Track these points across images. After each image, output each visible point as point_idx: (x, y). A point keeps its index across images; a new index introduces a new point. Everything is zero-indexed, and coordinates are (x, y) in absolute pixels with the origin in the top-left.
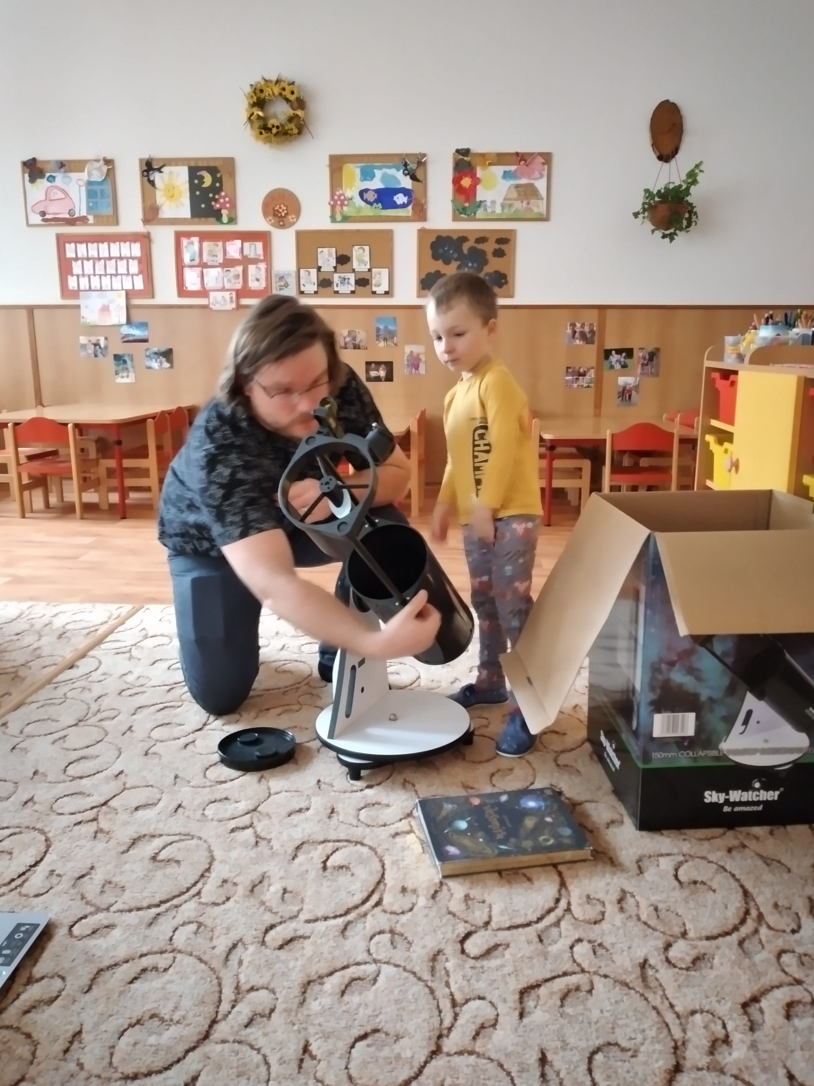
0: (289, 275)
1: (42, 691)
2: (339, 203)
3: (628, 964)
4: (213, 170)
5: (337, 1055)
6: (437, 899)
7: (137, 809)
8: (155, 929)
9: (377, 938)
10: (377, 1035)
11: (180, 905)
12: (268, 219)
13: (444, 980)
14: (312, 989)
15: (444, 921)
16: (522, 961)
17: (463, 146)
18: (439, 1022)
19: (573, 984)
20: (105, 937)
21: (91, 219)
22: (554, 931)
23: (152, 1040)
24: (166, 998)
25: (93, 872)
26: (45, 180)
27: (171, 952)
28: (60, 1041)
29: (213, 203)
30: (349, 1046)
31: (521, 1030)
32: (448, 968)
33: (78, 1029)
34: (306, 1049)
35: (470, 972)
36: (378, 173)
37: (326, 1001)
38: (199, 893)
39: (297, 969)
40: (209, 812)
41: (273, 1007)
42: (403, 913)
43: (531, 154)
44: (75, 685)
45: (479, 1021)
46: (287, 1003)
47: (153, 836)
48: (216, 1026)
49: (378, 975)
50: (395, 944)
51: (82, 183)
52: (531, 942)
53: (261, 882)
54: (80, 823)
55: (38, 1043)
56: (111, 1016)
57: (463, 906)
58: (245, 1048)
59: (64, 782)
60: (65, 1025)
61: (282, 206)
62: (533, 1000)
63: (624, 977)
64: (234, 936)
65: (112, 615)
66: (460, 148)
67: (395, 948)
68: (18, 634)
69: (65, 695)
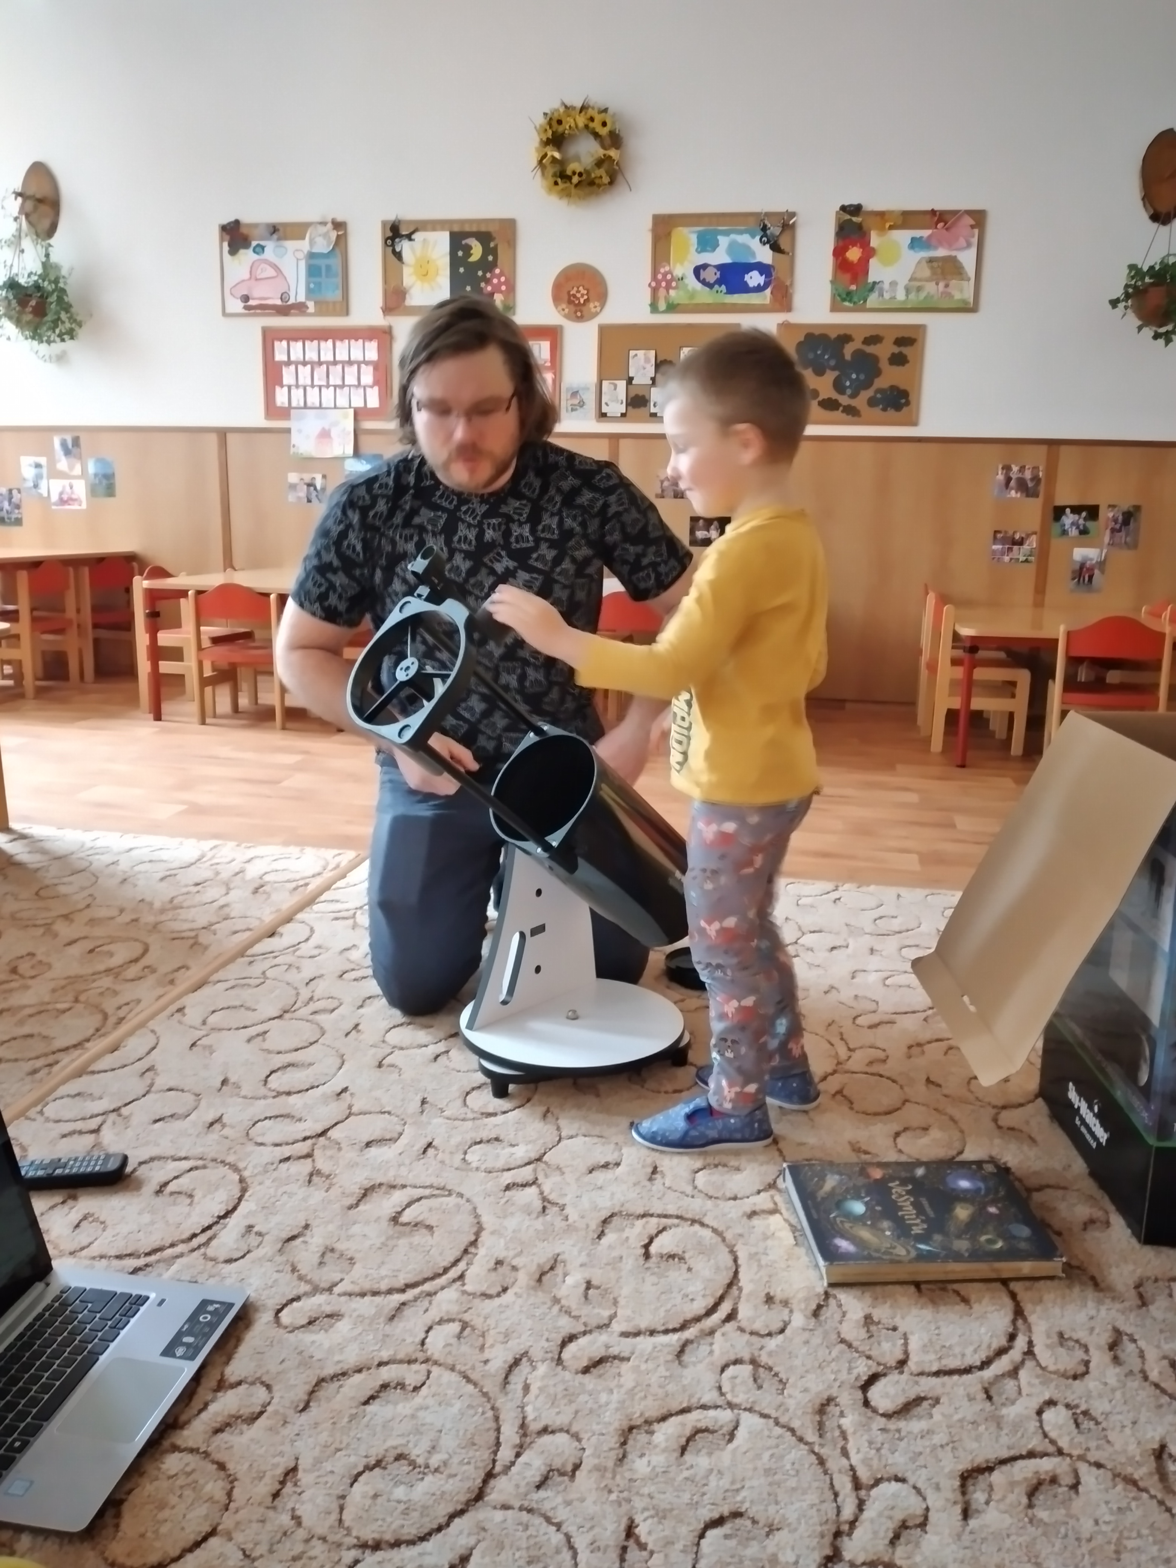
0: (587, 389)
1: (231, 967)
2: (664, 284)
3: (1133, 1448)
4: (485, 238)
5: (679, 1546)
6: (822, 1318)
7: (368, 1144)
8: (399, 1327)
9: (731, 1370)
10: (738, 1521)
11: (435, 1293)
12: (560, 308)
13: (840, 1445)
14: (635, 1439)
15: (834, 1353)
16: (962, 1427)
17: (851, 200)
18: (835, 1511)
19: (1047, 1472)
20: (326, 1331)
21: (311, 305)
22: (1010, 1385)
23: (400, 1492)
24: (418, 1431)
25: (308, 1232)
26: (250, 251)
27: (422, 1363)
28: (267, 1480)
29: (483, 285)
30: (697, 1534)
31: (966, 1538)
32: (844, 1428)
33: (292, 1465)
34: (630, 1531)
35: (880, 1438)
36: (724, 241)
37: (659, 1459)
38: (461, 1277)
39: (613, 1406)
40: (474, 1156)
41: (578, 1461)
42: (770, 1334)
43: (954, 213)
44: (277, 961)
45: (899, 1516)
46: (599, 1457)
47: (393, 1187)
48: (492, 1483)
49: (736, 1428)
50: (759, 1381)
51: (301, 255)
52: (974, 1399)
53: (552, 1268)
54: (288, 1159)
55: (236, 1479)
56: (340, 1450)
57: (863, 1333)
58: (537, 1521)
59: (265, 1097)
60: (274, 1456)
61: (581, 288)
62: (983, 1491)
63: (1129, 1470)
64: (515, 1347)
65: (327, 864)
66: (846, 204)
67: (760, 1387)
68: (197, 884)
69: (264, 973)
